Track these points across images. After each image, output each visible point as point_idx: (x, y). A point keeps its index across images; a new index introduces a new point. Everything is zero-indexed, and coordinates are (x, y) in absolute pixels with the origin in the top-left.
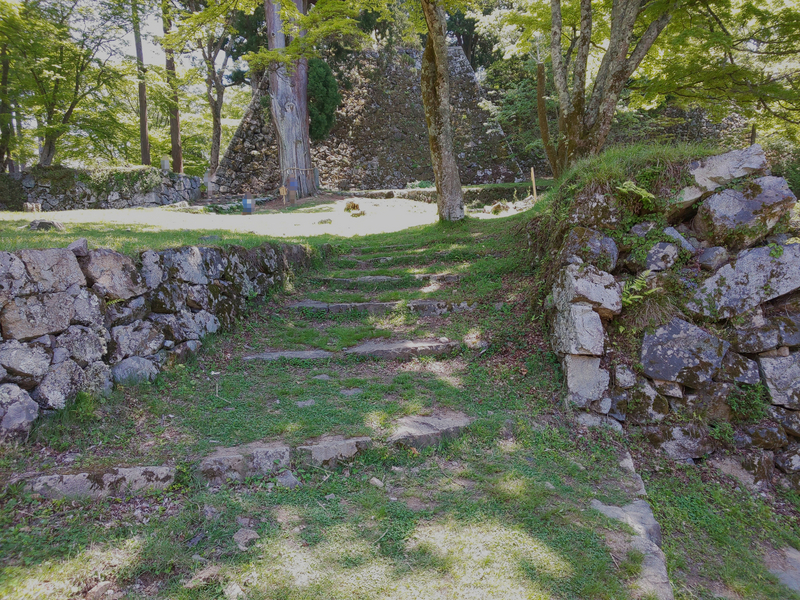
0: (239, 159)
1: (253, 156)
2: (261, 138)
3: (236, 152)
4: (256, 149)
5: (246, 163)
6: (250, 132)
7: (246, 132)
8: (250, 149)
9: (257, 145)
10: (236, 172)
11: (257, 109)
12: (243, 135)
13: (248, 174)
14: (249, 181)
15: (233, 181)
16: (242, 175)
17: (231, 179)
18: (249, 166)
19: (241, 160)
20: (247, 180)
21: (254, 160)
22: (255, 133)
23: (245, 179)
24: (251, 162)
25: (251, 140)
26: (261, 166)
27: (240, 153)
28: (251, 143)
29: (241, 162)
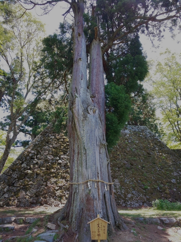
0: (15, 176)
1: (27, 174)
2: (35, 162)
3: (14, 171)
4: (30, 169)
5: (19, 179)
6: (28, 157)
7: (26, 158)
8: (25, 169)
9: (32, 166)
10: (9, 186)
11: (36, 145)
12: (23, 159)
13: (19, 188)
14: (18, 194)
15: (4, 194)
16: (13, 189)
17: (2, 192)
18: (21, 182)
19: (16, 177)
20: (16, 193)
21: (26, 177)
22: (32, 158)
23: (15, 192)
24: (24, 178)
25: (28, 163)
26: (31, 182)
27: (17, 171)
28: (27, 165)
29: (15, 178)
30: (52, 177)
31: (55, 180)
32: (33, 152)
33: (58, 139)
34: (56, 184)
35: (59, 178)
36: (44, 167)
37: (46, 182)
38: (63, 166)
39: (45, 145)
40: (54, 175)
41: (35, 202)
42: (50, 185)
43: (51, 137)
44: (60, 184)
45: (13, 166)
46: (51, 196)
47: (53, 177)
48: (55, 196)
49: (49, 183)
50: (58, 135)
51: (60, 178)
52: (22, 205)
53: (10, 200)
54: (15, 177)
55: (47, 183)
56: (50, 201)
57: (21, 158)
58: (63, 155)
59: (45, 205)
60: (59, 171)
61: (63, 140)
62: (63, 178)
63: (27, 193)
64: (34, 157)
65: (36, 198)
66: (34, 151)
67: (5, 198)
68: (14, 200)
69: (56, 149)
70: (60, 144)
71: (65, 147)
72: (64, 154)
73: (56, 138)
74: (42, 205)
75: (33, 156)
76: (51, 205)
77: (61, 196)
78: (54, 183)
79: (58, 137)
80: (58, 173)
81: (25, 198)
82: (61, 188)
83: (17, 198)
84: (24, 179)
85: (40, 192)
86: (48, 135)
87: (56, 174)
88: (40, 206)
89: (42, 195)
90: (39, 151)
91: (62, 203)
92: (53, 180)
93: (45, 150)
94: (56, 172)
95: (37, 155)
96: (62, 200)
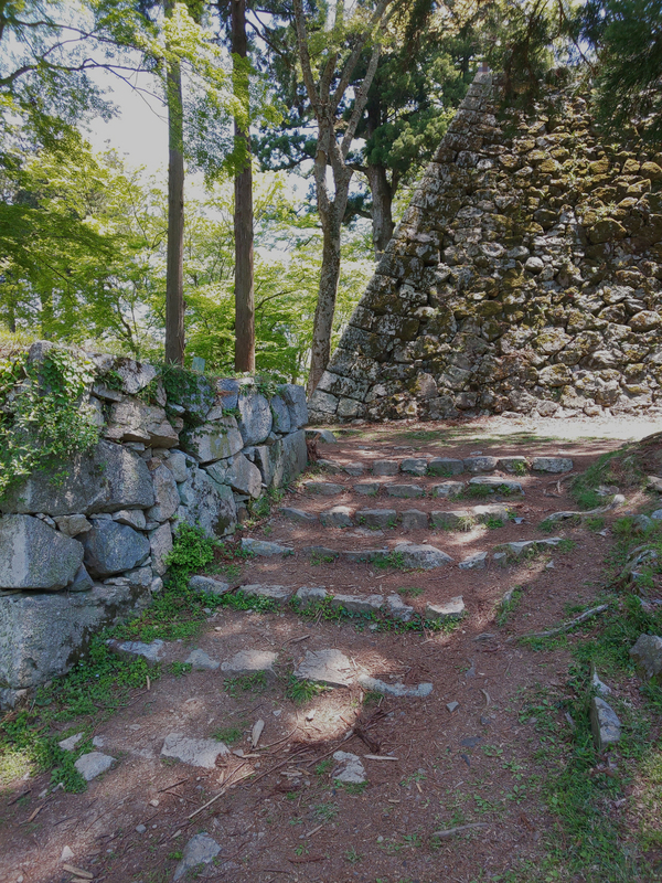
0: (387, 329)
1: (424, 320)
2: (441, 275)
3: (380, 313)
4: (430, 302)
5: (404, 338)
6: (414, 262)
7: (406, 264)
8: (414, 304)
9: (434, 291)
10: (380, 362)
11: (430, 208)
12: (398, 271)
13: (412, 366)
14: (414, 386)
15: (371, 386)
16: (395, 370)
17: (366, 381)
18: (412, 348)
19: (393, 333)
20: (408, 382)
21: (425, 332)
22: (428, 263)
23: (403, 380)
24: (418, 335)
25: (417, 282)
26: (446, 346)
27: (389, 314)
28: (416, 290)
29: (392, 337)
30: (513, 323)
31: (528, 333)
32: (423, 237)
33: (511, 171)
34: (535, 345)
35: (543, 323)
36: (478, 290)
37: (496, 340)
38: (549, 280)
39: (462, 206)
40: (520, 314)
41: (472, 404)
42: (512, 351)
43: (479, 165)
44: (549, 344)
45: (372, 297)
46: (524, 384)
47: (518, 322)
48: (538, 384)
49: (505, 343)
50: (507, 153)
51: (546, 325)
52: (434, 416)
53: (397, 402)
54: (390, 333)
55: (499, 346)
56: (524, 401)
57: (392, 266)
58: (541, 235)
59: (508, 413)
60: (538, 299)
61: (530, 170)
62: (556, 322)
63: (441, 380)
64: (432, 257)
65: (474, 394)
66: (427, 233)
67: (379, 396)
68: (407, 402)
69: (508, 216)
70: (523, 188)
71: (546, 199)
72: (548, 229)
73: (503, 167)
74: (499, 413)
75: (428, 253)
76: (527, 412)
77: (559, 384)
78: (524, 343)
79: (508, 160)
80: (533, 305)
81: (440, 396)
82: (553, 357)
83: (414, 395)
84: (419, 338)
85: (483, 374)
86: (466, 160)
87: (525, 310)
88: (491, 415)
89: (492, 384)
90: (446, 234)
91: (564, 407)
92: (520, 333)
93: (466, 223)
94: (526, 302)
95: (443, 248)
96: (563, 397)
